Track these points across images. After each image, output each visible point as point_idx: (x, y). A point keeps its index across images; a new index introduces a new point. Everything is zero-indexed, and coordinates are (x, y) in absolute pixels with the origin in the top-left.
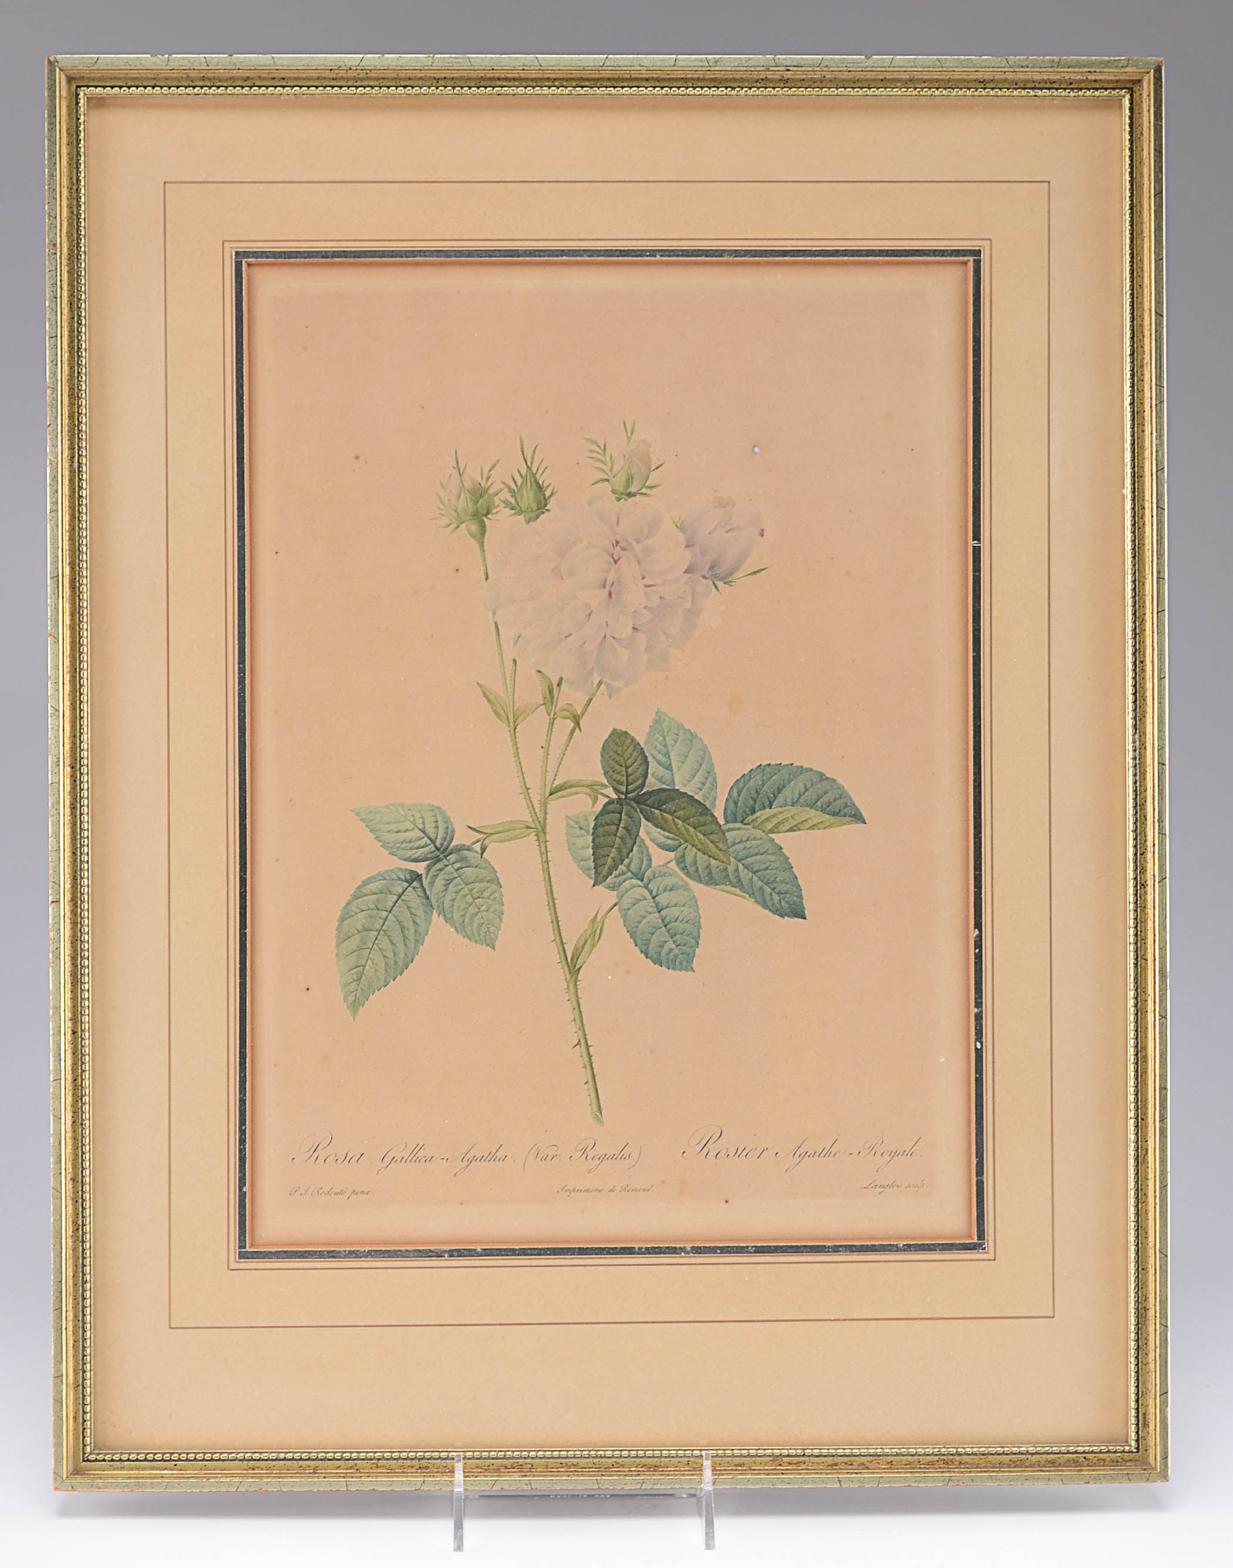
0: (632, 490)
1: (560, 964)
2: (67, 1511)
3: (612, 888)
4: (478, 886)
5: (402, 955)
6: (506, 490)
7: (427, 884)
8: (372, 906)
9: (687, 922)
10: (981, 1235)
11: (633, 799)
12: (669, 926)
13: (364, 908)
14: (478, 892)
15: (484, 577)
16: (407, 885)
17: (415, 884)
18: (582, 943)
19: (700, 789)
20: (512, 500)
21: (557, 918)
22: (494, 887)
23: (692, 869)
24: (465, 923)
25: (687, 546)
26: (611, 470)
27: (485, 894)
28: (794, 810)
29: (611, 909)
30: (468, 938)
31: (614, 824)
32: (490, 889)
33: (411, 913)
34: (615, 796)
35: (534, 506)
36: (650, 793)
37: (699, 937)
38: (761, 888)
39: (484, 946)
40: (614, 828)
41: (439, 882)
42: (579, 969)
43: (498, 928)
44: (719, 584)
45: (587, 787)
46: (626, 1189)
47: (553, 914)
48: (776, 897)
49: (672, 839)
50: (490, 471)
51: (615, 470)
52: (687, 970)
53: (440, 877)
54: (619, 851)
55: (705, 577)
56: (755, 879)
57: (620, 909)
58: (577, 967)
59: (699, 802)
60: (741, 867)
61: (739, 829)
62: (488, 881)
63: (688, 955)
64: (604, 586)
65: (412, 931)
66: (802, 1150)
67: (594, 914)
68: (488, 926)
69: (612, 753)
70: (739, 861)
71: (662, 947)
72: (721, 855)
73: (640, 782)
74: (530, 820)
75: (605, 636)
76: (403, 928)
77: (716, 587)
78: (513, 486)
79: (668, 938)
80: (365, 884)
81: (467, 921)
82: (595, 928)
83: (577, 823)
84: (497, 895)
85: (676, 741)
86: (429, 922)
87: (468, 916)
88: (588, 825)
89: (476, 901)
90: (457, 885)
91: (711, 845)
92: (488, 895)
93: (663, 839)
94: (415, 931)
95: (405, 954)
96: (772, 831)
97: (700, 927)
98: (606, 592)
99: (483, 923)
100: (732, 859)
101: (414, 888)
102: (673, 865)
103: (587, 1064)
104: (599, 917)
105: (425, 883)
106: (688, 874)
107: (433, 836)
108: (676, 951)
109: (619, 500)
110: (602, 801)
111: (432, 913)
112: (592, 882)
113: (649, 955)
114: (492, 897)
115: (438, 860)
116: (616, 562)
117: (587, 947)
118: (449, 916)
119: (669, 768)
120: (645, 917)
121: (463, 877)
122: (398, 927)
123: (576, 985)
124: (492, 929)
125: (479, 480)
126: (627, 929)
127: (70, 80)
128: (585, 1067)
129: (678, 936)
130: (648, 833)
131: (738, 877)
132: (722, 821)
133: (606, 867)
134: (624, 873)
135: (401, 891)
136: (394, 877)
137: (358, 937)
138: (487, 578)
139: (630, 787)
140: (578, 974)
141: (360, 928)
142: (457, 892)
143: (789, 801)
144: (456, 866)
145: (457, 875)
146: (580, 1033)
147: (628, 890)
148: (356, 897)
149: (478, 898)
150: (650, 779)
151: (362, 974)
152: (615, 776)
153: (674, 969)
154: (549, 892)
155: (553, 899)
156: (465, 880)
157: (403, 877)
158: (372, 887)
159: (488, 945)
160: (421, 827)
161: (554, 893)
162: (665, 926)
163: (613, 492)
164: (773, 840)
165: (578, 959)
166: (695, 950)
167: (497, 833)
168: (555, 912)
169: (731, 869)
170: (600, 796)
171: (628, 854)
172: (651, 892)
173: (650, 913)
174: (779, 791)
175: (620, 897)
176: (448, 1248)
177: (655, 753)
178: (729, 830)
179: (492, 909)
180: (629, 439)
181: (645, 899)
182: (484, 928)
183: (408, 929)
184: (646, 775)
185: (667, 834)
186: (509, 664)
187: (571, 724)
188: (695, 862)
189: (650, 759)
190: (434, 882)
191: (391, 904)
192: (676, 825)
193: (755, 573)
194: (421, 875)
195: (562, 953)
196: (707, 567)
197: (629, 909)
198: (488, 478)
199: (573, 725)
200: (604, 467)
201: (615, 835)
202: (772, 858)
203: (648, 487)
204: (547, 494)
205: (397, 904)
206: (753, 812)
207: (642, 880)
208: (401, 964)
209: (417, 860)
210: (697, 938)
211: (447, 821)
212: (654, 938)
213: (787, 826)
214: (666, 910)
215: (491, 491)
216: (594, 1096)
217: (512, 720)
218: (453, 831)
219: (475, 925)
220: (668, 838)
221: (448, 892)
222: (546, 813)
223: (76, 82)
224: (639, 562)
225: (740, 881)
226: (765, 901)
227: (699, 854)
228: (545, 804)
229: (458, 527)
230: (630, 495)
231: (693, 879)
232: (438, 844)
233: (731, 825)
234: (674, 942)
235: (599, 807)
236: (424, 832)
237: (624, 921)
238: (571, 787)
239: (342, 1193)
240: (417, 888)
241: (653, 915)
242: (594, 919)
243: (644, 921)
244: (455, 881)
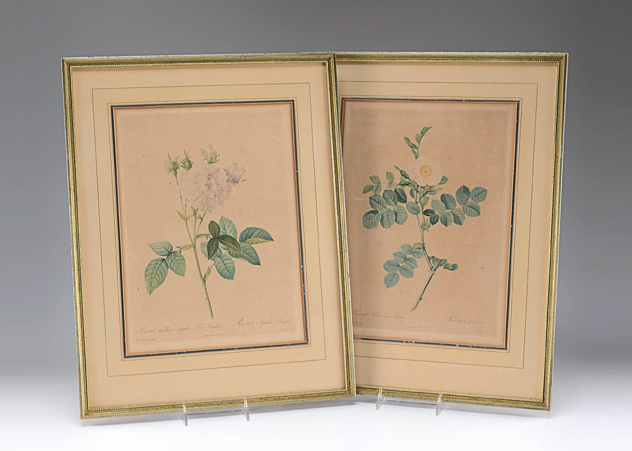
0: (213, 161)
1: (201, 279)
2: (83, 425)
3: (213, 260)
4: (179, 261)
5: (161, 279)
6: (181, 163)
8: (153, 268)
9: (232, 267)
10: (307, 340)
11: (217, 238)
13: (151, 268)
15: (177, 184)
16: (162, 262)
17: (164, 261)
18: (206, 274)
19: (233, 234)
20: (183, 165)
22: (183, 261)
23: (232, 254)
25: (227, 175)
26: (207, 157)
28: (256, 239)
29: (213, 265)
30: (178, 274)
31: (212, 244)
33: (163, 269)
34: (212, 237)
35: (188, 166)
36: (221, 236)
38: (249, 258)
39: (182, 276)
40: (212, 245)
41: (170, 261)
42: (206, 281)
43: (185, 271)
44: (235, 184)
45: (206, 235)
46: (220, 334)
47: (198, 267)
48: (253, 260)
49: (227, 247)
50: (177, 158)
51: (208, 157)
52: (232, 279)
53: (170, 259)
54: (214, 251)
55: (231, 182)
56: (248, 256)
57: (215, 265)
59: (233, 238)
60: (244, 253)
61: (243, 244)
63: (232, 275)
64: (207, 185)
66: (263, 322)
67: (209, 266)
69: (211, 226)
70: (244, 252)
71: (226, 274)
72: (239, 250)
73: (218, 233)
74: (191, 244)
75: (208, 198)
76: (161, 273)
77: (235, 185)
78: (183, 162)
79: (227, 272)
80: (151, 262)
82: (209, 270)
83: (203, 244)
84: (184, 263)
85: (226, 223)
86: (167, 271)
87: (177, 269)
88: (206, 245)
90: (174, 261)
91: (237, 249)
92: (182, 263)
93: (224, 247)
94: (164, 273)
96: (251, 244)
97: (235, 268)
98: (207, 187)
99: (181, 270)
100: (242, 251)
101: (164, 263)
102: (228, 254)
103: (209, 304)
104: (210, 268)
105: (166, 261)
106: (231, 256)
107: (168, 250)
108: (229, 275)
109: (209, 164)
110: (209, 239)
111: (168, 268)
112: (208, 259)
113: (223, 276)
115: (168, 255)
116: (209, 179)
117: (207, 276)
118: (173, 269)
119: (225, 230)
122: (160, 272)
123: (205, 284)
124: (184, 272)
125: (175, 160)
126: (217, 270)
127: (67, 64)
129: (230, 271)
130: (221, 246)
131: (243, 256)
132: (239, 242)
133: (211, 255)
134: (216, 256)
135: (160, 263)
136: (158, 260)
137: (150, 275)
138: (178, 184)
139: (216, 235)
141: (151, 273)
142: (174, 263)
143: (255, 237)
144: (174, 256)
146: (207, 296)
147: (217, 260)
148: (149, 266)
149: (180, 264)
150: (221, 232)
151: (152, 285)
152: (212, 232)
153: (229, 279)
155: (198, 263)
156: (176, 260)
157: (161, 260)
158: (153, 263)
160: (165, 247)
161: (198, 261)
162: (226, 269)
163: (208, 162)
164: (251, 246)
165: (205, 278)
166: (234, 274)
167: (183, 248)
169: (242, 254)
170: (209, 237)
171: (216, 252)
172: (222, 261)
173: (223, 266)
174: (252, 234)
175: (215, 262)
176: (177, 352)
177: (222, 226)
178: (241, 244)
179: (183, 267)
180: (211, 149)
181: (221, 262)
182: (182, 272)
184: (220, 232)
185: (225, 246)
186: (184, 206)
187: (200, 220)
188: (233, 253)
189: (220, 227)
190: (168, 261)
191: (158, 267)
192: (228, 243)
193: (243, 181)
194: (165, 259)
195: (201, 277)
196: (232, 180)
197: (217, 265)
198: (177, 160)
199: (201, 220)
200: (205, 156)
201: (213, 247)
202: (252, 250)
203: (216, 161)
204: (192, 163)
206: (246, 239)
207: (220, 258)
208: (161, 282)
209: (164, 256)
210: (234, 271)
211: (171, 245)
212: (224, 272)
213: (255, 242)
214: (227, 265)
215: (178, 163)
216: (211, 312)
217: (186, 220)
218: (173, 248)
219: (179, 271)
220: (226, 247)
221: (172, 263)
222: (195, 242)
223: (70, 64)
224: (215, 179)
225: (244, 257)
226: (250, 261)
227: (234, 251)
228: (195, 240)
229: (170, 172)
230: (212, 163)
231: (232, 257)
232: (169, 251)
233: (241, 243)
234: (229, 273)
235: (208, 240)
236: (165, 249)
237: (216, 268)
238: (201, 235)
239: (149, 340)
242: (209, 268)
243: (221, 268)
244: (174, 260)
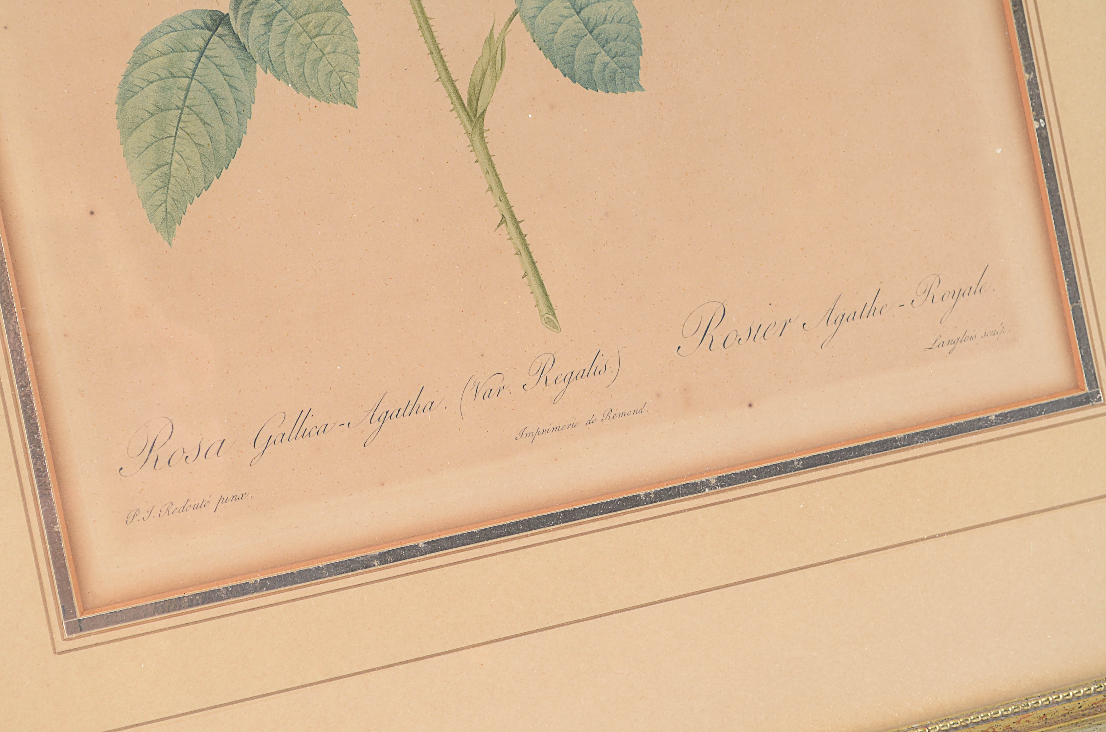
1: (454, 111)
4: (314, 19)
5: (223, 137)
7: (238, 28)
8: (163, 73)
9: (619, 22)
10: (1093, 380)
12: (595, 32)
13: (152, 77)
14: (316, 27)
16: (210, 33)
17: (221, 30)
18: (479, 77)
21: (436, 46)
22: (337, 16)
24: (306, 76)
27: (328, 29)
29: (511, 20)
30: (315, 96)
32: (332, 20)
33: (224, 74)
37: (641, 39)
39: (340, 105)
41: (256, 23)
42: (483, 113)
43: (355, 75)
46: (609, 415)
47: (429, 40)
52: (632, 90)
53: (256, 13)
57: (523, 20)
58: (480, 111)
62: (327, 9)
63: (630, 68)
65: (231, 101)
66: (838, 312)
67: (489, 31)
68: (341, 74)
71: (593, 62)
76: (216, 99)
79: (598, 49)
80: (146, 41)
81: (307, 72)
82: (493, 52)
84: (344, 26)
86: (252, 82)
87: (308, 65)
89: (316, 40)
90: (282, 21)
92: (331, 28)
94: (236, 99)
95: (227, 135)
97: (638, 26)
99: (332, 72)
101: (220, 36)
103: (521, 248)
104: (496, 35)
105: (236, 26)
108: (613, 65)
111: (255, 68)
113: (577, 78)
114: (338, 31)
117: (488, 80)
118: (281, 69)
120: (560, 24)
121: (289, 9)
122: (209, 97)
123: (482, 137)
124: (346, 78)
126: (538, 45)
128: (518, 253)
129: (611, 44)
135: (202, 44)
136: (187, 24)
137: (152, 122)
140: (483, 122)
141: (152, 109)
142: (286, 32)
145: (280, 8)
146: (502, 205)
148: (136, 63)
149: (318, 35)
151: (169, 176)
153: (615, 91)
154: (418, 10)
155: (426, 19)
156: (293, 12)
157: (200, 23)
158: (158, 45)
159: (346, 102)
161: (425, 10)
162: (591, 32)
165: (478, 100)
166: (639, 59)
168: (433, 37)
173: (567, 17)
176: (377, 552)
179: (341, 49)
182: (335, 79)
183: (223, 99)
190: (248, 23)
191: (192, 65)
194: (227, 14)
195: (453, 95)
197: (535, 17)
205: (200, 64)
208: (224, 152)
210: (637, 42)
212: (578, 52)
214: (587, 9)
216: (538, 292)
219: (321, 76)
221: (272, 34)
234: (608, 53)
237: (532, 34)
239: (204, 504)
240: (225, 35)
241: (570, 19)
242: (489, 40)
243: (560, 30)
244: (279, 16)
